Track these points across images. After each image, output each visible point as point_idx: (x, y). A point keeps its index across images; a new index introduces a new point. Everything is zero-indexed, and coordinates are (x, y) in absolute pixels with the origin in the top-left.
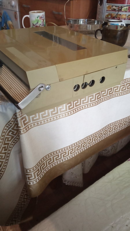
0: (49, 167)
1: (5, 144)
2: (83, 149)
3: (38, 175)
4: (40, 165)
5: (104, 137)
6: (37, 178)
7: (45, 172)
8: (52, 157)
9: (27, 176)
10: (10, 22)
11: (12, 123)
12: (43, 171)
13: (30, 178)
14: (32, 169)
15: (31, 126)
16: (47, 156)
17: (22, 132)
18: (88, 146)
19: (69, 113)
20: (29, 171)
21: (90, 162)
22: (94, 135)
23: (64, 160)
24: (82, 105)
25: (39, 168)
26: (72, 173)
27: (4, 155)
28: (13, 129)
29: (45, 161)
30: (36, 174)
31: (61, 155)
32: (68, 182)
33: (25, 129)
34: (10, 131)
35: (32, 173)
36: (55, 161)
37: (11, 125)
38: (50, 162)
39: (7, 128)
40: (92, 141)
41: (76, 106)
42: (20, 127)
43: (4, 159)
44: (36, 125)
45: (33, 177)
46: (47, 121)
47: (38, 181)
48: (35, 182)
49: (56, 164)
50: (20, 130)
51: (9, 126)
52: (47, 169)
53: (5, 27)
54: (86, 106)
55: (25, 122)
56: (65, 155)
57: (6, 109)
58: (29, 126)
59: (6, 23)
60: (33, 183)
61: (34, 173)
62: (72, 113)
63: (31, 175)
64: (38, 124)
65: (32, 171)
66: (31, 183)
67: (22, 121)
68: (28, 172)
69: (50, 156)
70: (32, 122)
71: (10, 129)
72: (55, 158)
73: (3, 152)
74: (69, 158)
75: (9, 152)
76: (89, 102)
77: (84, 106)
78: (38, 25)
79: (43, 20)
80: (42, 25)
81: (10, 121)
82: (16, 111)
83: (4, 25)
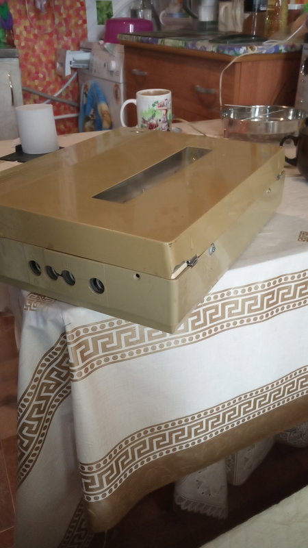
0: (139, 463)
1: (40, 398)
2: (228, 426)
3: (108, 481)
4: (118, 455)
5: (286, 399)
6: (106, 486)
7: (128, 474)
8: (147, 439)
9: (83, 480)
10: (103, 106)
11: (58, 352)
12: (122, 472)
13: (90, 487)
14: (94, 466)
15: (99, 363)
16: (136, 436)
17: (76, 378)
18: (243, 418)
19: (194, 336)
20: (90, 469)
21: (249, 458)
22: (260, 394)
23: (177, 447)
24: (227, 318)
25: (113, 462)
26: (199, 483)
27: (36, 423)
28: (59, 365)
29: (129, 448)
30: (104, 477)
31: (171, 435)
32: (188, 503)
33: (83, 370)
34: (53, 370)
35: (95, 475)
36: (155, 450)
37: (55, 357)
38: (142, 452)
39: (47, 363)
40: (255, 408)
41: (212, 321)
42: (72, 365)
43: (35, 432)
44: (111, 360)
45: (98, 485)
46: (139, 352)
47: (108, 495)
48: (100, 496)
49: (158, 457)
50: (73, 371)
51: (52, 360)
52: (133, 467)
53: (92, 116)
54: (238, 321)
55: (85, 354)
56: (180, 435)
57: (45, 321)
58: (95, 362)
59: (95, 108)
60: (96, 498)
61: (100, 476)
62: (201, 337)
63: (92, 478)
64: (115, 358)
65: (95, 469)
66: (92, 497)
67: (78, 351)
68: (86, 470)
69: (143, 435)
70: (101, 353)
71: (53, 366)
72: (155, 441)
73: (34, 416)
74: (190, 443)
75: (49, 417)
76: (246, 314)
77: (231, 323)
78: (154, 122)
79: (167, 110)
80: (164, 122)
81: (52, 348)
82: (64, 328)
83: (92, 112)
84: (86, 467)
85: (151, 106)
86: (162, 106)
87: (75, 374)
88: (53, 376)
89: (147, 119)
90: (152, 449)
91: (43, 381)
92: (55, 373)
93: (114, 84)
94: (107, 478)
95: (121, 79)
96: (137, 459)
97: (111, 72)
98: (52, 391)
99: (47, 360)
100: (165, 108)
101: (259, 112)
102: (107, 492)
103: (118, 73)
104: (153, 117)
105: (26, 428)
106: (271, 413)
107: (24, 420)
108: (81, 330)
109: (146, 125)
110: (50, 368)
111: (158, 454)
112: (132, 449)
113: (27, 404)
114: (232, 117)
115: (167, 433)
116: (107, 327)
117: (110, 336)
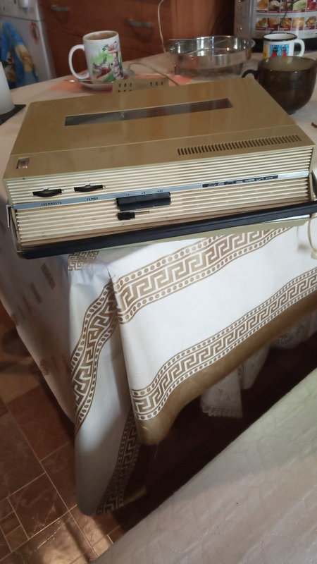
0: (175, 383)
1: (89, 345)
2: (240, 339)
3: (157, 401)
4: (160, 380)
5: (281, 309)
6: (156, 406)
7: (169, 393)
8: (179, 362)
9: (137, 404)
10: (21, 49)
11: (102, 302)
12: (165, 392)
13: (143, 408)
14: (146, 390)
15: (139, 305)
16: (171, 361)
17: (124, 320)
18: (250, 331)
19: (211, 269)
20: (141, 393)
21: (254, 364)
22: (262, 309)
23: (203, 365)
24: (234, 249)
25: (158, 385)
26: (221, 391)
27: (89, 367)
28: (102, 314)
29: (167, 372)
30: (154, 398)
31: (197, 355)
32: (214, 409)
33: (129, 314)
34: (97, 318)
35: (147, 398)
36: (187, 370)
37: (99, 306)
38: (177, 373)
39: (92, 313)
40: (258, 321)
41: (223, 254)
42: (120, 310)
43: (89, 375)
44: (148, 301)
45: (149, 405)
46: (169, 290)
47: (158, 412)
48: (152, 414)
49: (189, 376)
50: (121, 315)
51: (95, 310)
52: (171, 387)
53: (10, 60)
54: (243, 250)
55: (129, 299)
56: (205, 355)
57: (91, 277)
58: (136, 305)
59: (13, 51)
60: (148, 417)
61: (151, 398)
62: (216, 269)
63: (145, 400)
65: (146, 393)
66: (146, 416)
67: (124, 298)
68: (139, 395)
69: (176, 360)
70: (140, 297)
71: (97, 315)
72: (185, 363)
73: (88, 361)
74: (213, 360)
75: (96, 360)
76: (249, 243)
77: (237, 253)
78: (106, 66)
79: (117, 53)
80: (116, 65)
81: (97, 300)
82: (111, 280)
83: (8, 56)
84: (139, 393)
85: (101, 51)
86: (112, 49)
87: (123, 317)
88: (96, 324)
89: (98, 65)
90: (184, 370)
91: (89, 330)
92: (99, 320)
93: (30, 22)
94: (156, 398)
95: (38, 17)
96: (174, 380)
97: (25, 9)
98: (96, 337)
99: (92, 311)
100: (115, 51)
101: (205, 43)
102: (157, 410)
103: (32, 10)
104: (105, 61)
105: (83, 374)
106: (270, 323)
107: (80, 367)
108: (123, 279)
109: (98, 71)
110: (94, 317)
111: (188, 373)
112: (170, 372)
113: (81, 352)
114: (179, 52)
115: (195, 354)
116: (143, 273)
117: (146, 281)
